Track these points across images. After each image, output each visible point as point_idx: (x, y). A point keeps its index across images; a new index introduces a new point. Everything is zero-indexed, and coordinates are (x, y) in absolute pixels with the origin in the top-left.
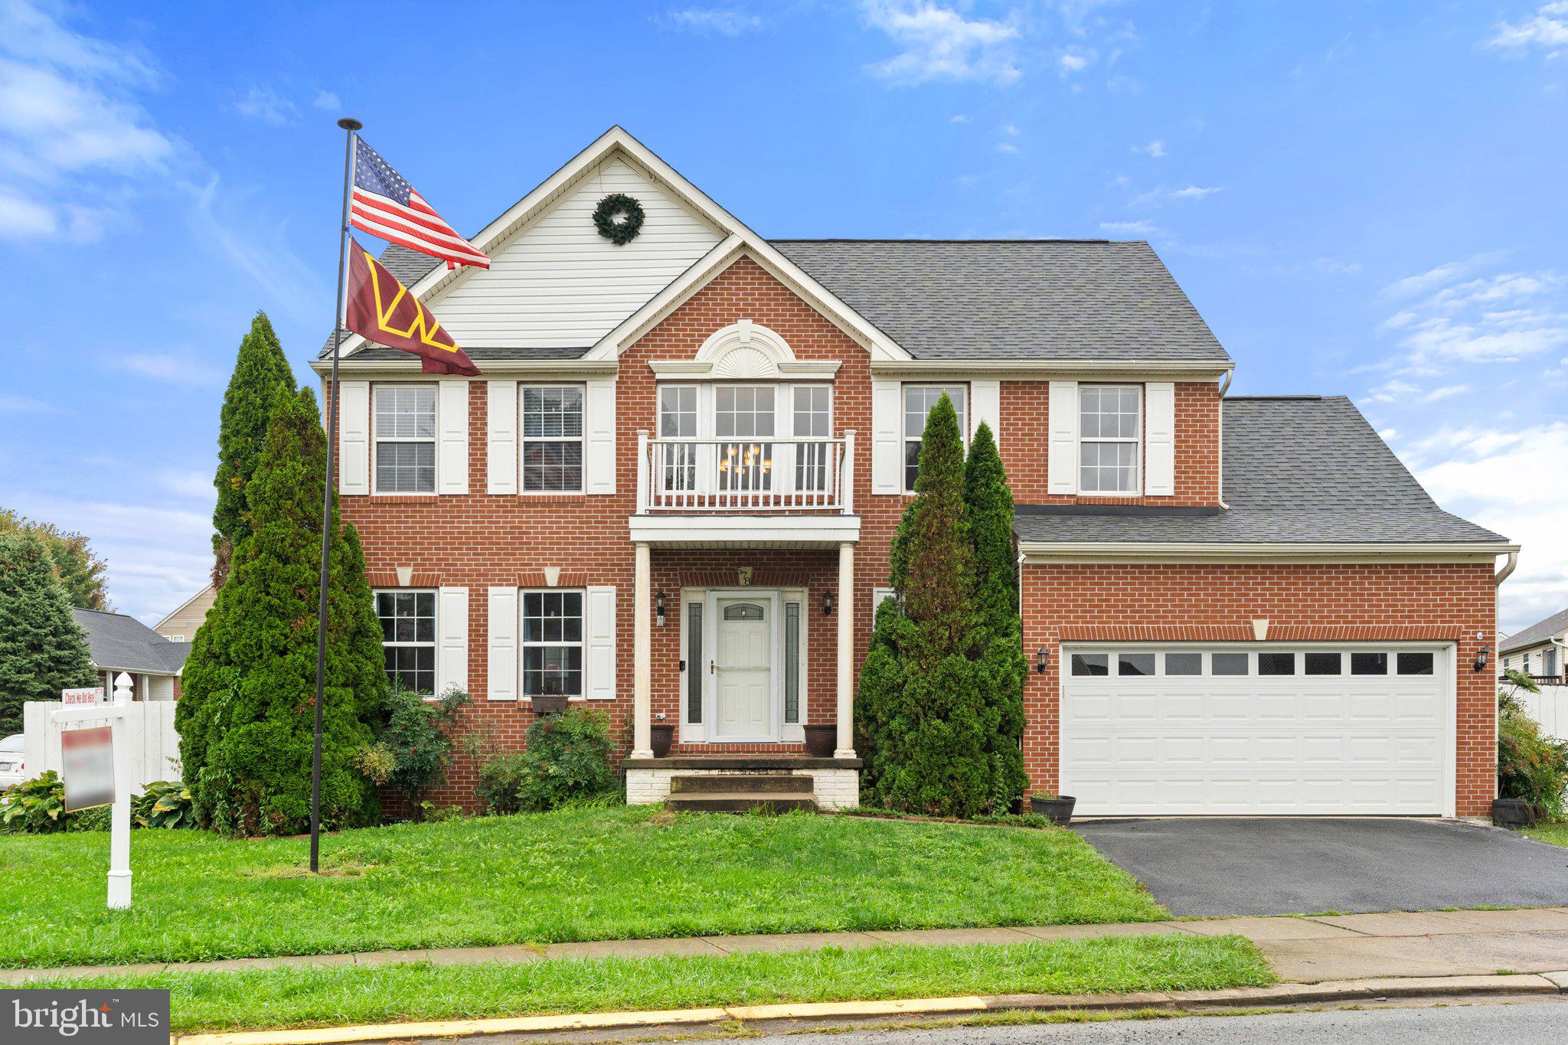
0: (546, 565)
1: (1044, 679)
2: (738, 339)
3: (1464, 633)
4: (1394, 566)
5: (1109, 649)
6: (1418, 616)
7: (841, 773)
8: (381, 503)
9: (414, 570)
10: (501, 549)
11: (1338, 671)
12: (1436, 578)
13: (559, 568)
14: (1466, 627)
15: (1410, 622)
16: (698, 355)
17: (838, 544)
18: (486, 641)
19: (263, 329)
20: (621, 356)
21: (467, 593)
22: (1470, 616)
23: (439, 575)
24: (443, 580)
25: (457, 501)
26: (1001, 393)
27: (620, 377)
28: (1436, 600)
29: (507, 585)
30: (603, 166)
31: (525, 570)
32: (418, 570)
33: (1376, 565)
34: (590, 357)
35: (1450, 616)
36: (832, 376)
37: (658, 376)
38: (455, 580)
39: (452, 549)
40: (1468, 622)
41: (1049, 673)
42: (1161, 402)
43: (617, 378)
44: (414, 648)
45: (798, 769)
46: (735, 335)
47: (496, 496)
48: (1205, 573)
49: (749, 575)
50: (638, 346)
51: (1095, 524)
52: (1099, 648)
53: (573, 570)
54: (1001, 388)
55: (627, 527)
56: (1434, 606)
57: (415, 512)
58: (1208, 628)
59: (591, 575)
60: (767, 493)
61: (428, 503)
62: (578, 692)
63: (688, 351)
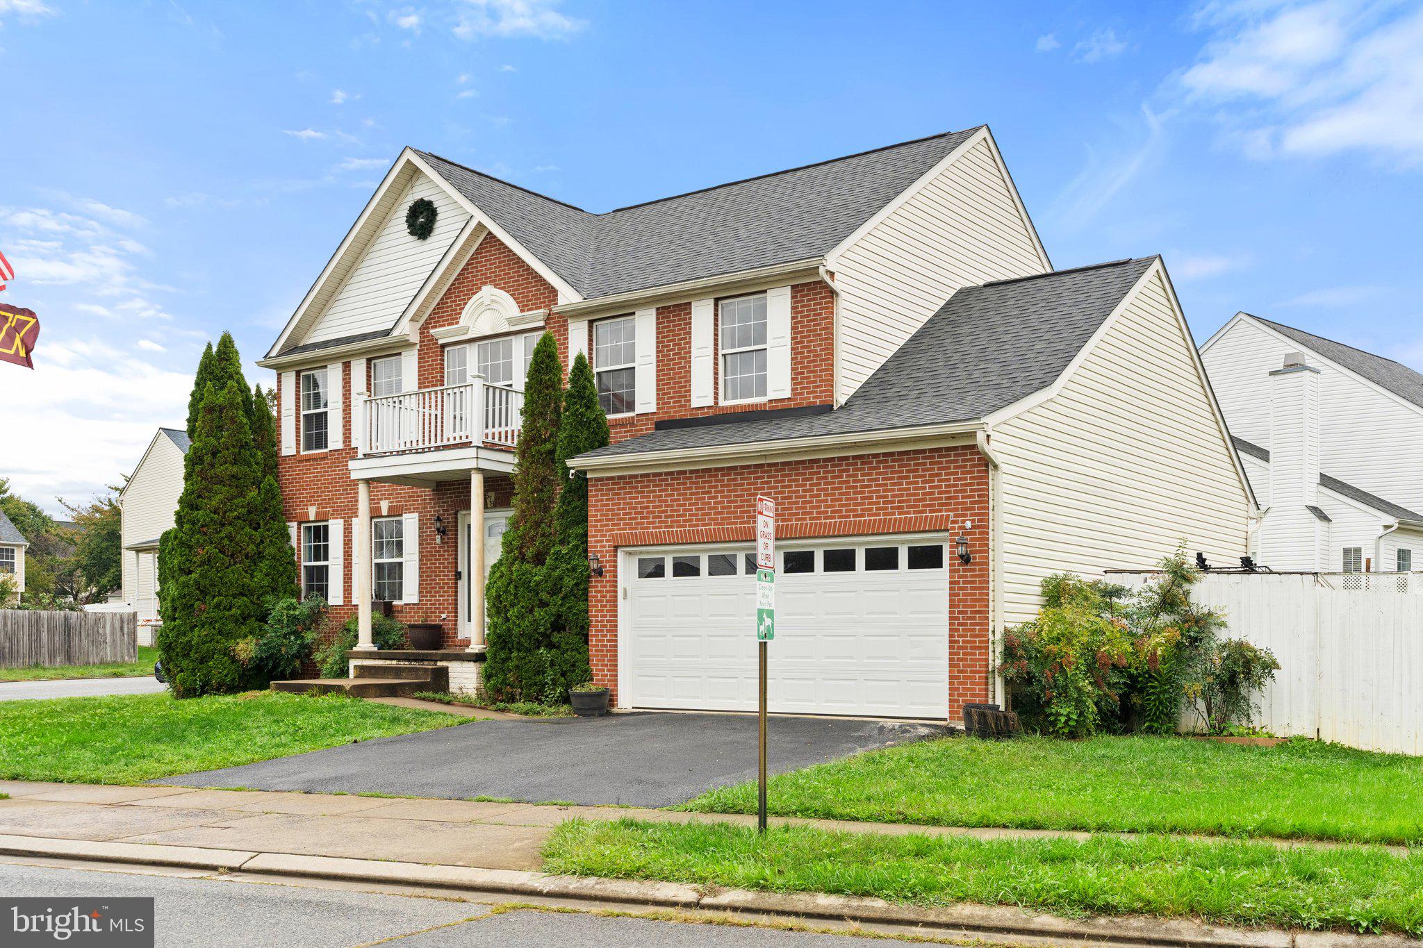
0: (382, 499)
1: (602, 582)
2: (482, 303)
3: (953, 522)
4: (885, 455)
5: (665, 552)
6: (908, 507)
7: (466, 664)
8: (308, 459)
9: (318, 508)
11: (852, 568)
12: (925, 464)
13: (387, 501)
14: (955, 516)
15: (900, 514)
16: (461, 321)
17: (469, 471)
18: (352, 559)
20: (420, 329)
21: (342, 524)
22: (958, 504)
23: (331, 511)
24: (332, 514)
25: (338, 455)
26: (657, 319)
27: (421, 346)
28: (924, 488)
30: (414, 179)
31: (372, 504)
33: (868, 455)
34: (395, 333)
35: (940, 505)
36: (542, 324)
37: (440, 342)
38: (339, 514)
39: (336, 491)
40: (957, 510)
41: (606, 577)
42: (779, 305)
43: (418, 347)
44: (313, 566)
45: (440, 661)
46: (482, 300)
48: (722, 475)
49: (493, 499)
50: (430, 319)
52: (658, 552)
53: (396, 502)
54: (657, 314)
55: (347, 469)
56: (924, 494)
57: (320, 465)
58: (723, 528)
59: (406, 505)
60: (507, 429)
61: (323, 458)
62: (400, 598)
63: (454, 319)
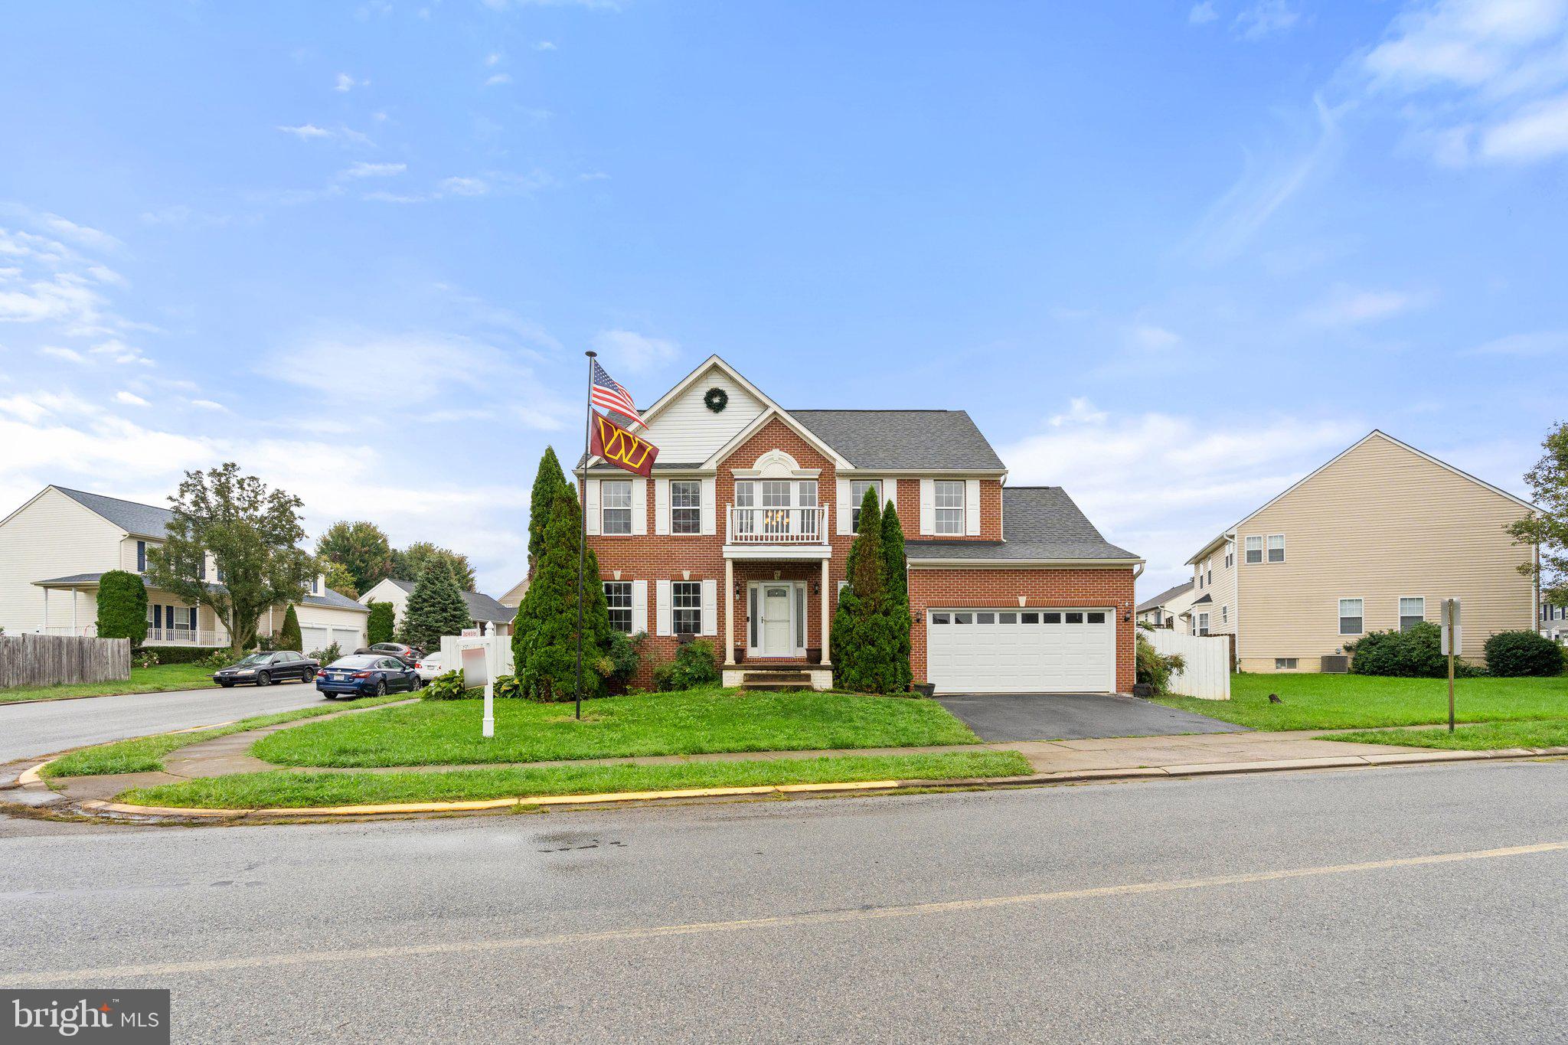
0: (683, 570)
1: (919, 625)
2: (773, 458)
3: (1120, 603)
4: (1086, 570)
6: (1097, 595)
7: (824, 672)
9: (622, 572)
10: (662, 562)
11: (1059, 622)
13: (689, 571)
14: (1121, 600)
15: (1102, 598)
16: (754, 467)
17: (821, 559)
18: (656, 607)
19: (550, 455)
20: (717, 467)
21: (647, 583)
22: (1122, 595)
23: (633, 575)
24: (636, 577)
25: (641, 538)
26: (898, 485)
28: (1105, 587)
29: (665, 579)
30: (708, 374)
31: (673, 572)
32: (624, 572)
34: (703, 468)
35: (1113, 595)
36: (817, 477)
37: (735, 477)
38: (641, 577)
39: (639, 562)
41: (922, 623)
42: (973, 489)
43: (716, 478)
45: (803, 670)
46: (773, 456)
47: (660, 535)
49: (779, 575)
50: (725, 462)
51: (943, 550)
52: (945, 611)
53: (696, 572)
54: (897, 482)
55: (722, 551)
56: (1105, 590)
57: (622, 543)
58: (997, 600)
59: (705, 575)
60: (788, 534)
61: (628, 539)
62: (699, 632)
63: (749, 464)
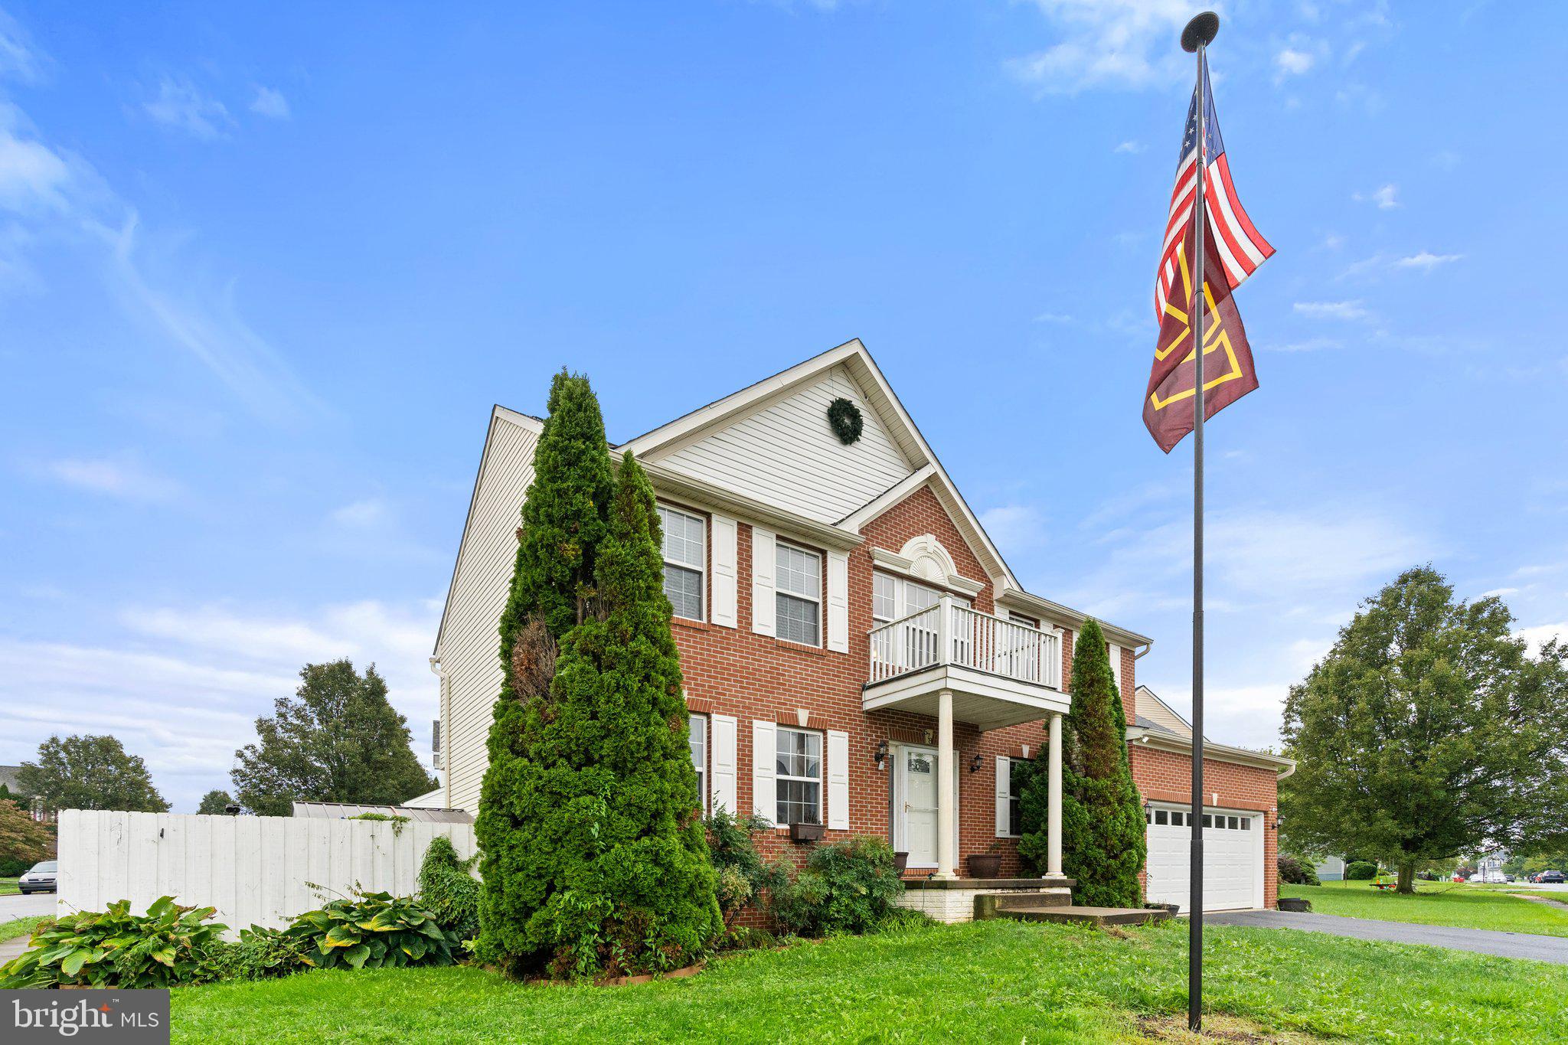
3: (1269, 808)
9: (689, 694)
10: (763, 686)
13: (807, 711)
16: (901, 553)
18: (751, 770)
21: (735, 723)
23: (711, 702)
25: (726, 633)
27: (850, 555)
29: (767, 720)
30: (833, 371)
31: (781, 708)
32: (692, 695)
36: (975, 594)
37: (876, 562)
38: (727, 709)
39: (722, 679)
43: (848, 554)
46: (925, 545)
47: (759, 635)
49: (931, 736)
53: (817, 714)
57: (690, 636)
59: (830, 721)
63: (894, 546)
